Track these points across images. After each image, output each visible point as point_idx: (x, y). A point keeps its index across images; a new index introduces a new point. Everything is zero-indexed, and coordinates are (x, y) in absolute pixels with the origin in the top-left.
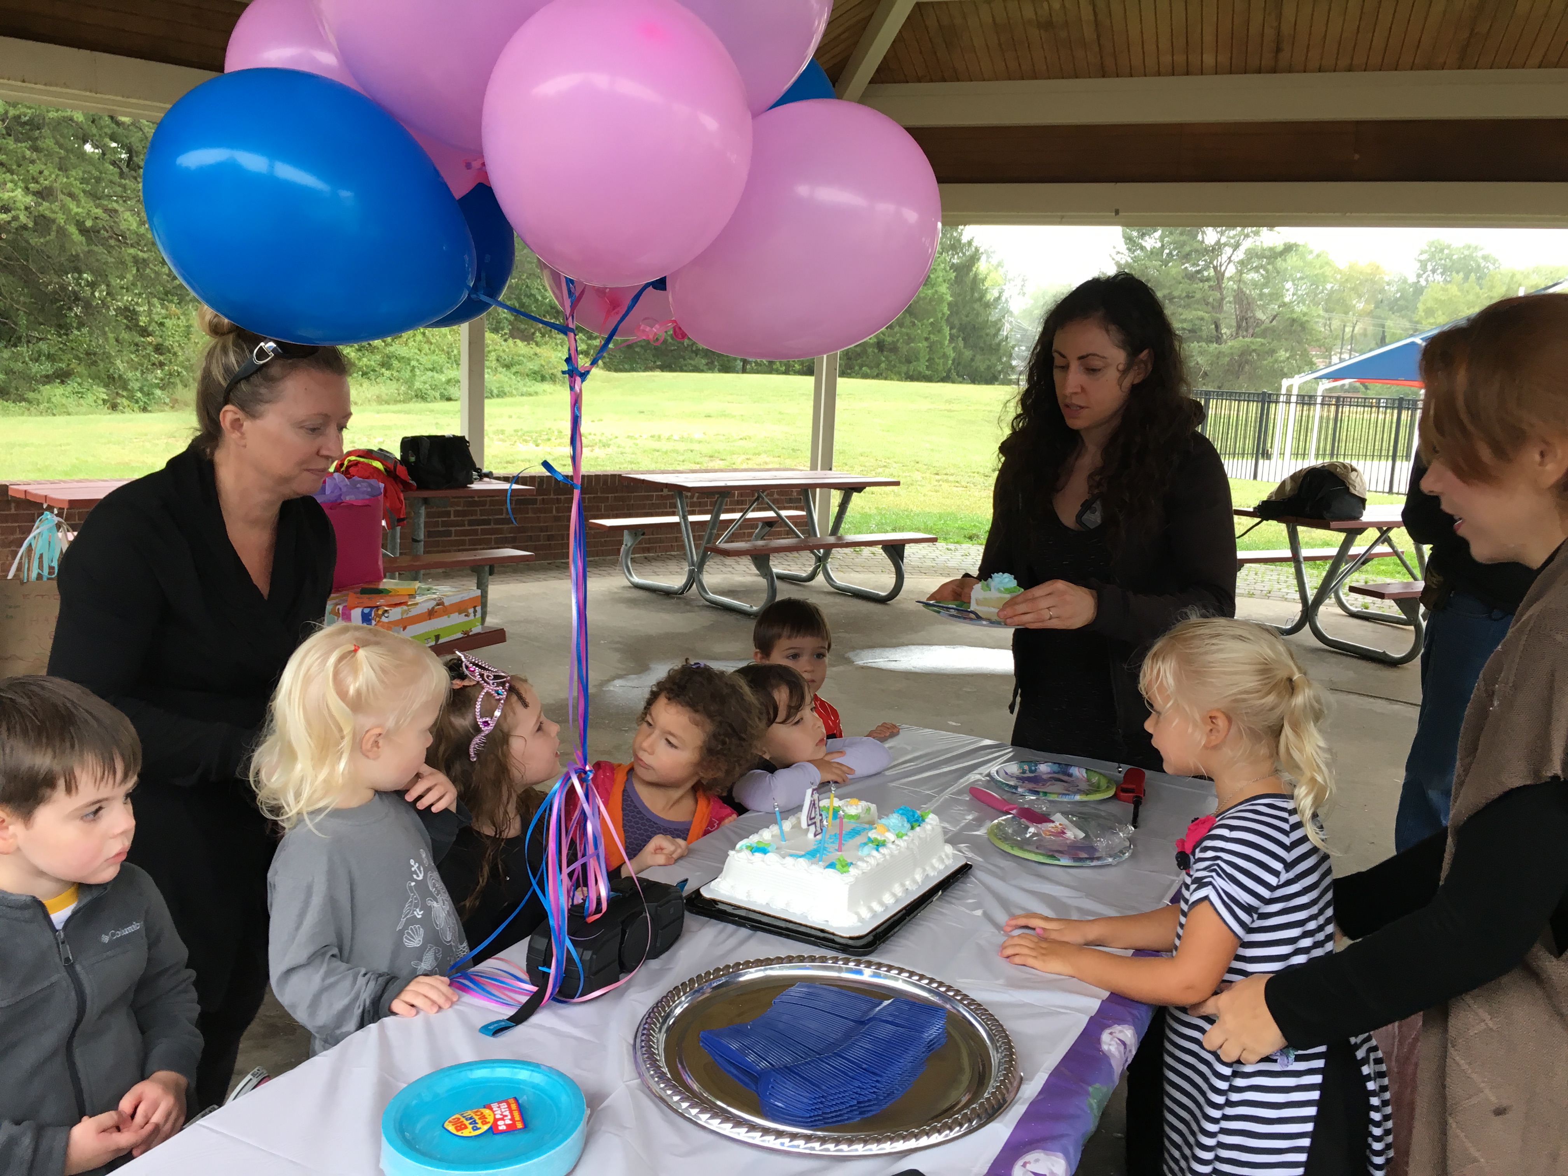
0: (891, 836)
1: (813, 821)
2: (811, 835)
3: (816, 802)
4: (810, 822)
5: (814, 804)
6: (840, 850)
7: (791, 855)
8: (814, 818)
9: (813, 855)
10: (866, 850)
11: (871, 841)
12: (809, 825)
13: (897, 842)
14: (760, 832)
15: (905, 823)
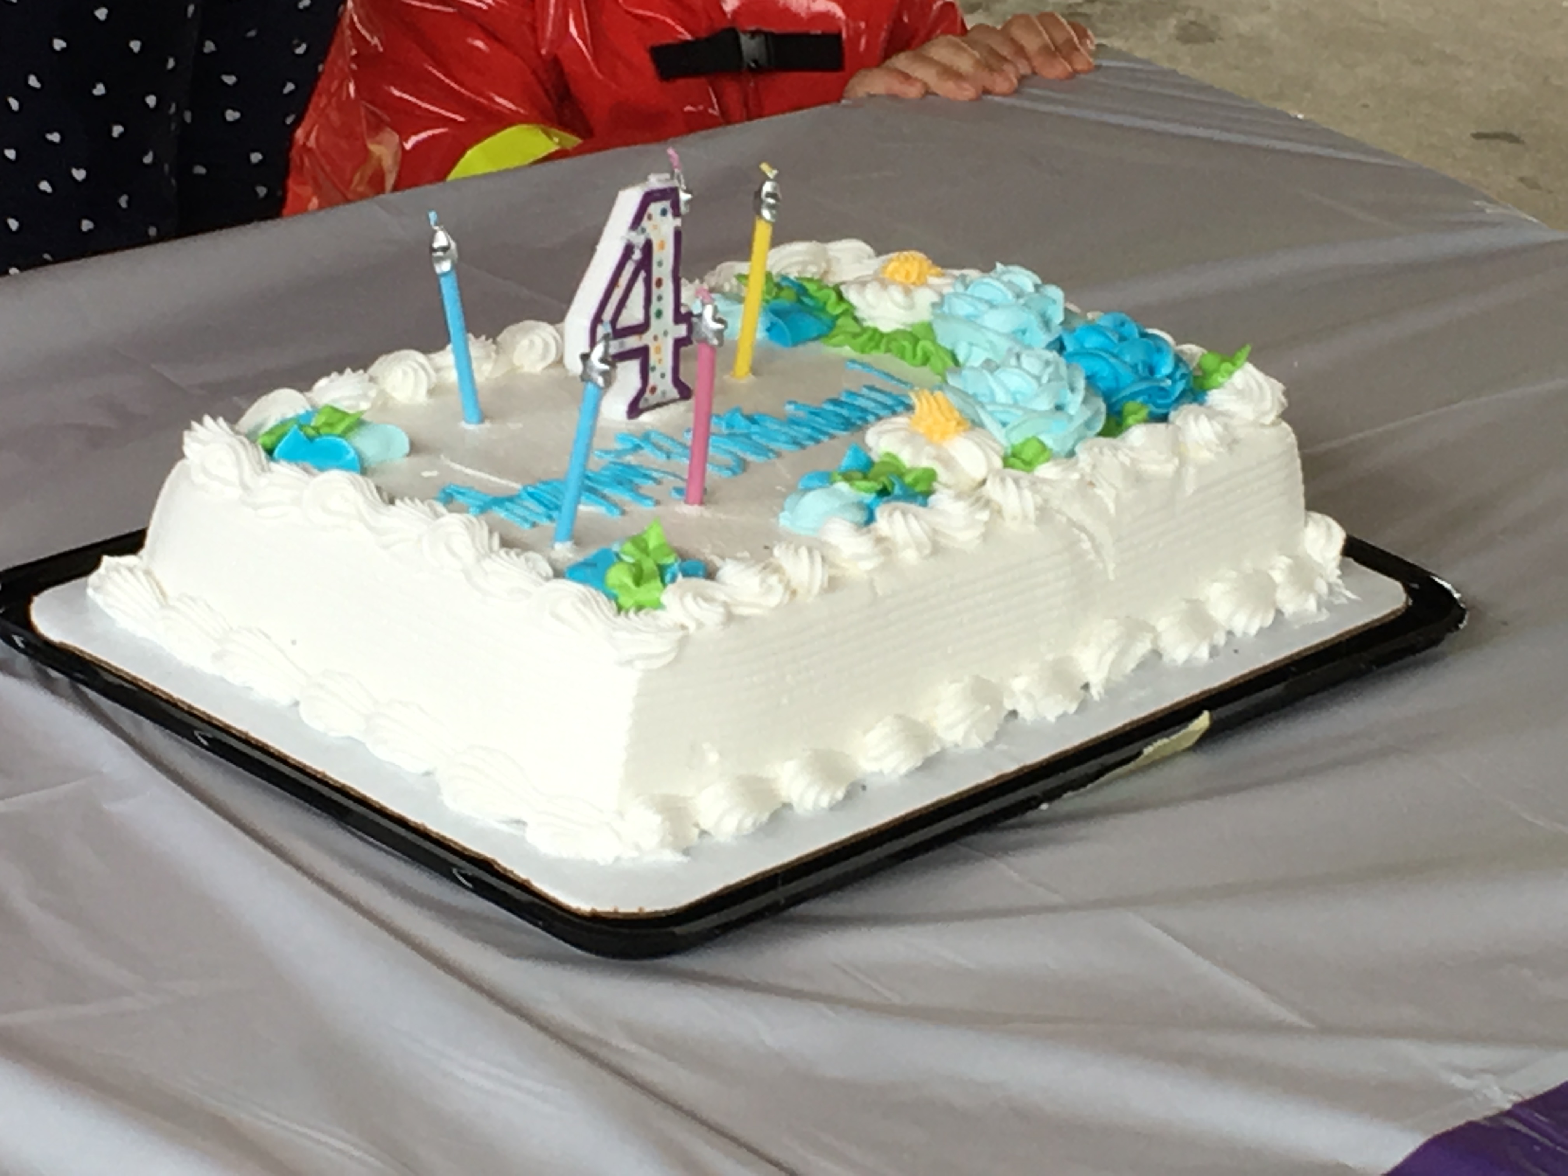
0: (972, 458)
1: (632, 342)
4: (610, 349)
6: (694, 491)
8: (636, 332)
10: (815, 504)
13: (991, 487)
15: (1075, 402)
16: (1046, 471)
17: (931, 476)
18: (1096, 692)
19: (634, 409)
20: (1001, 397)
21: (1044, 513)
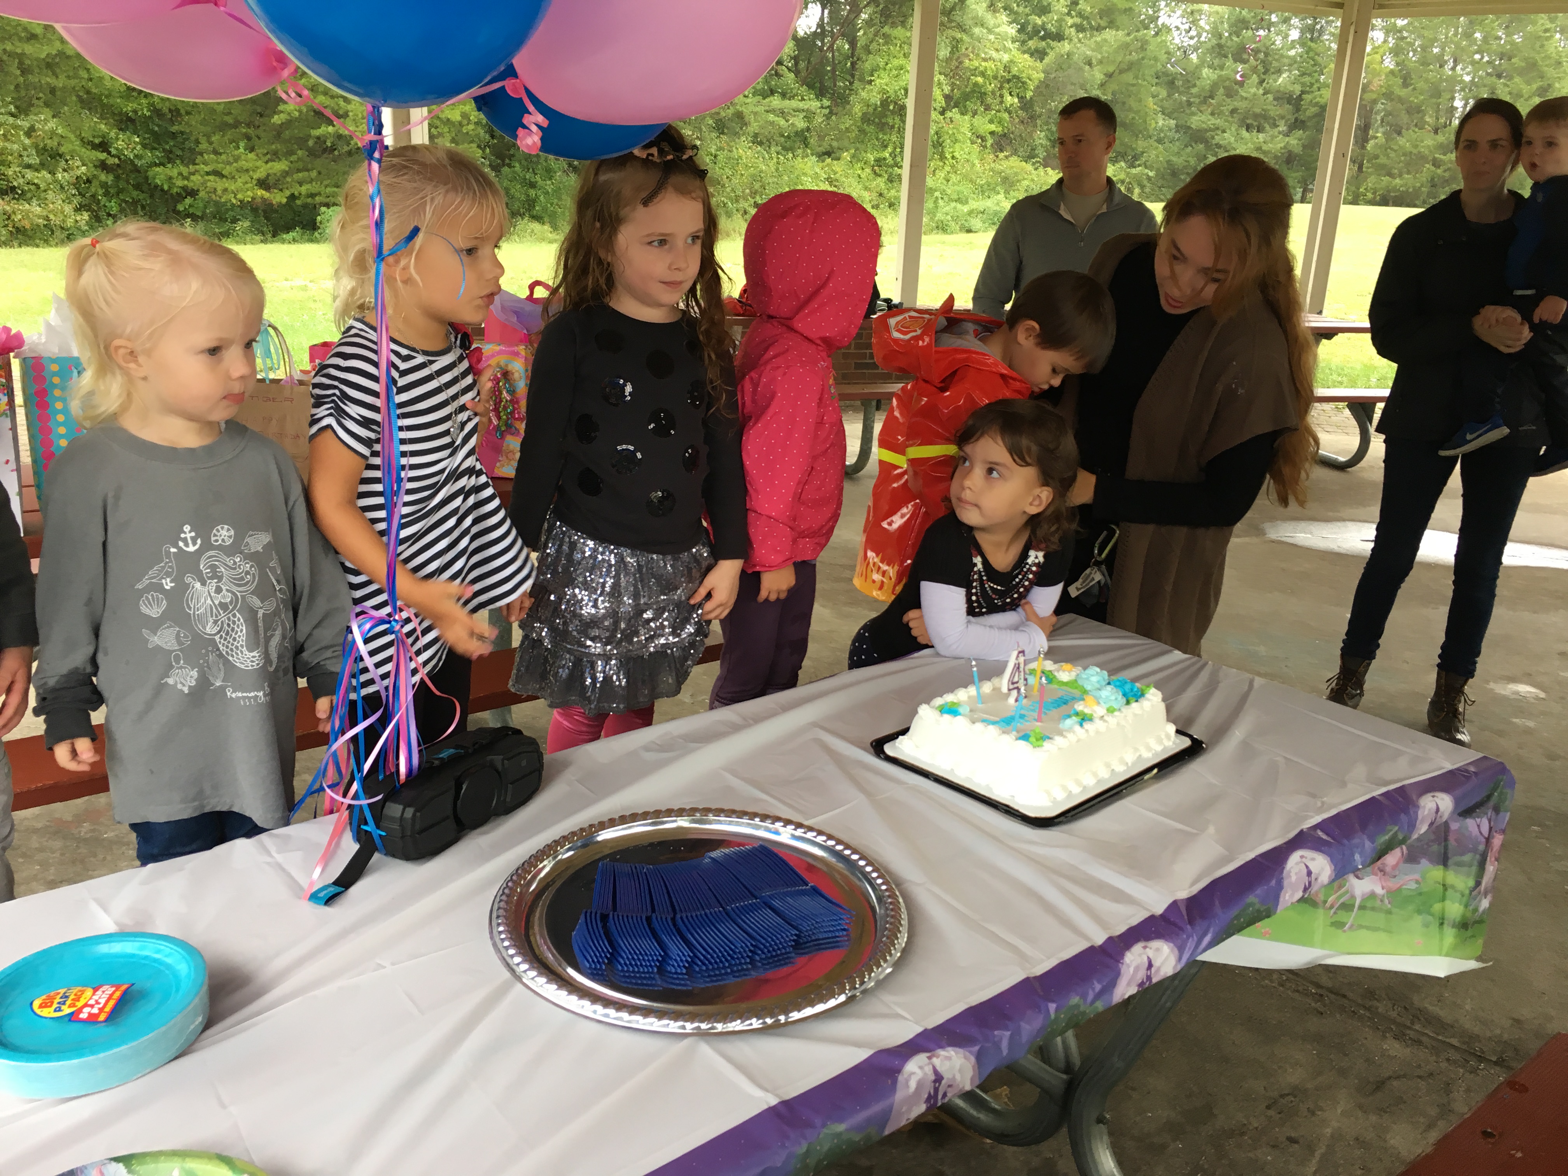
0: (1100, 711)
1: (1016, 685)
2: (1011, 701)
3: (1022, 666)
4: (1011, 687)
5: (1018, 668)
6: (1039, 720)
7: (983, 721)
8: (1017, 682)
9: (1006, 723)
10: (1069, 722)
11: (1077, 714)
12: (1009, 690)
13: (1106, 718)
14: (956, 692)
15: (1120, 697)
16: (1116, 713)
17: (1092, 715)
18: (1130, 764)
19: (1016, 700)
20: (1103, 696)
21: (1118, 724)
